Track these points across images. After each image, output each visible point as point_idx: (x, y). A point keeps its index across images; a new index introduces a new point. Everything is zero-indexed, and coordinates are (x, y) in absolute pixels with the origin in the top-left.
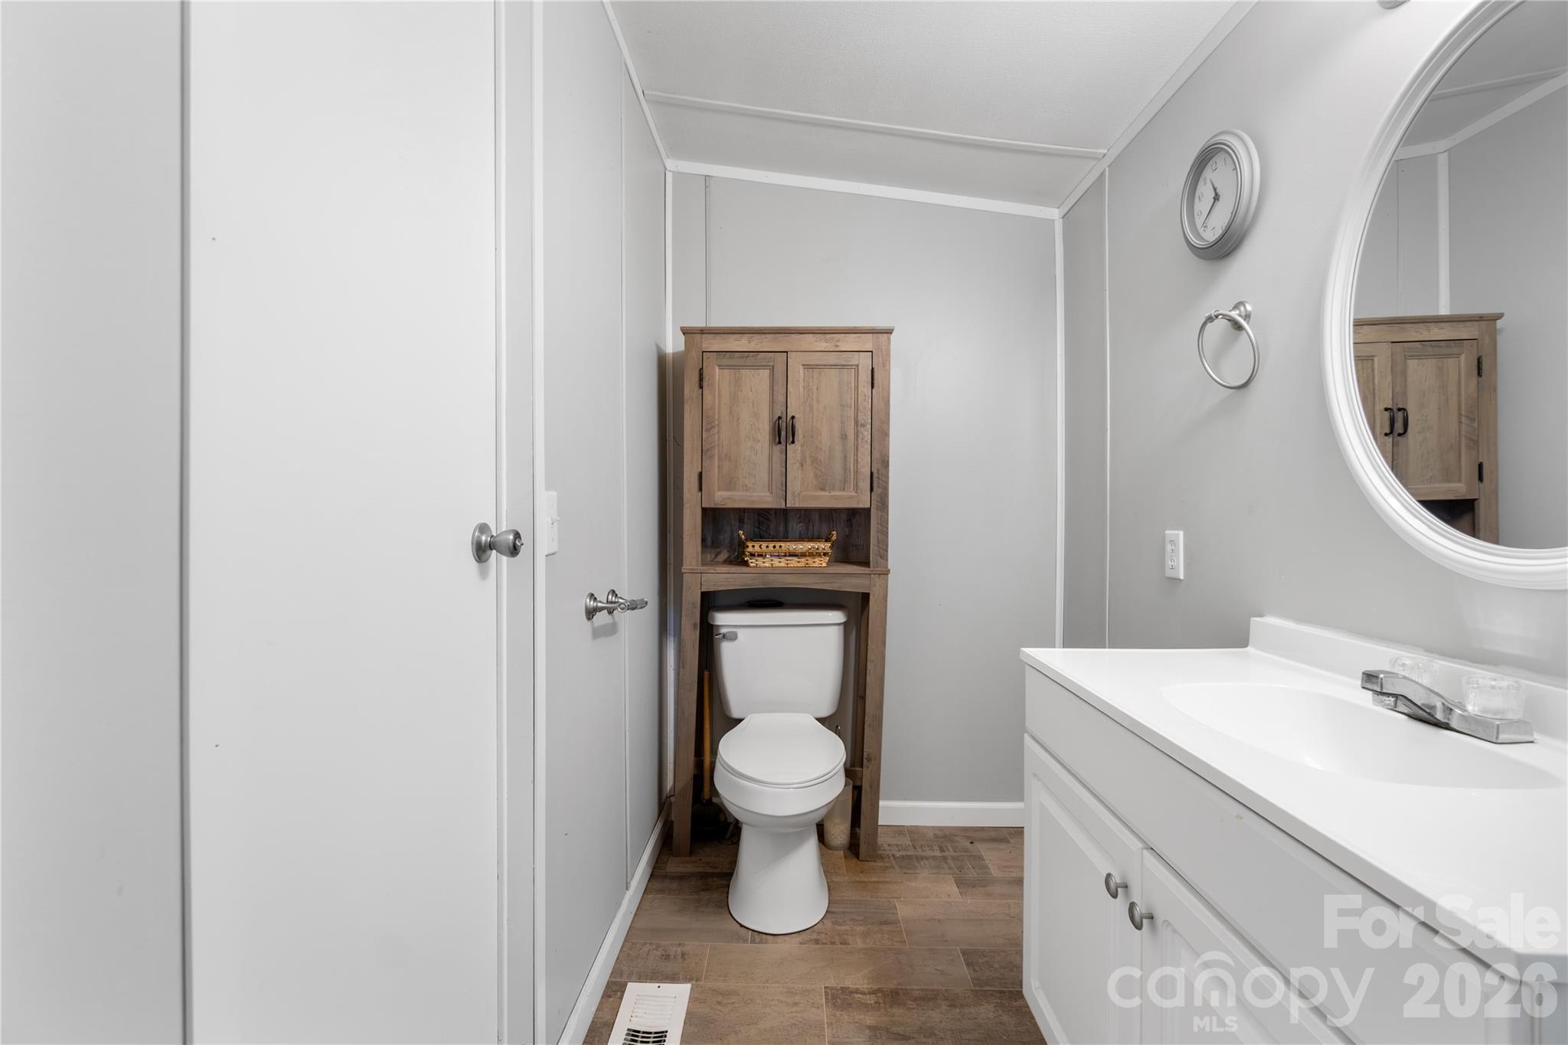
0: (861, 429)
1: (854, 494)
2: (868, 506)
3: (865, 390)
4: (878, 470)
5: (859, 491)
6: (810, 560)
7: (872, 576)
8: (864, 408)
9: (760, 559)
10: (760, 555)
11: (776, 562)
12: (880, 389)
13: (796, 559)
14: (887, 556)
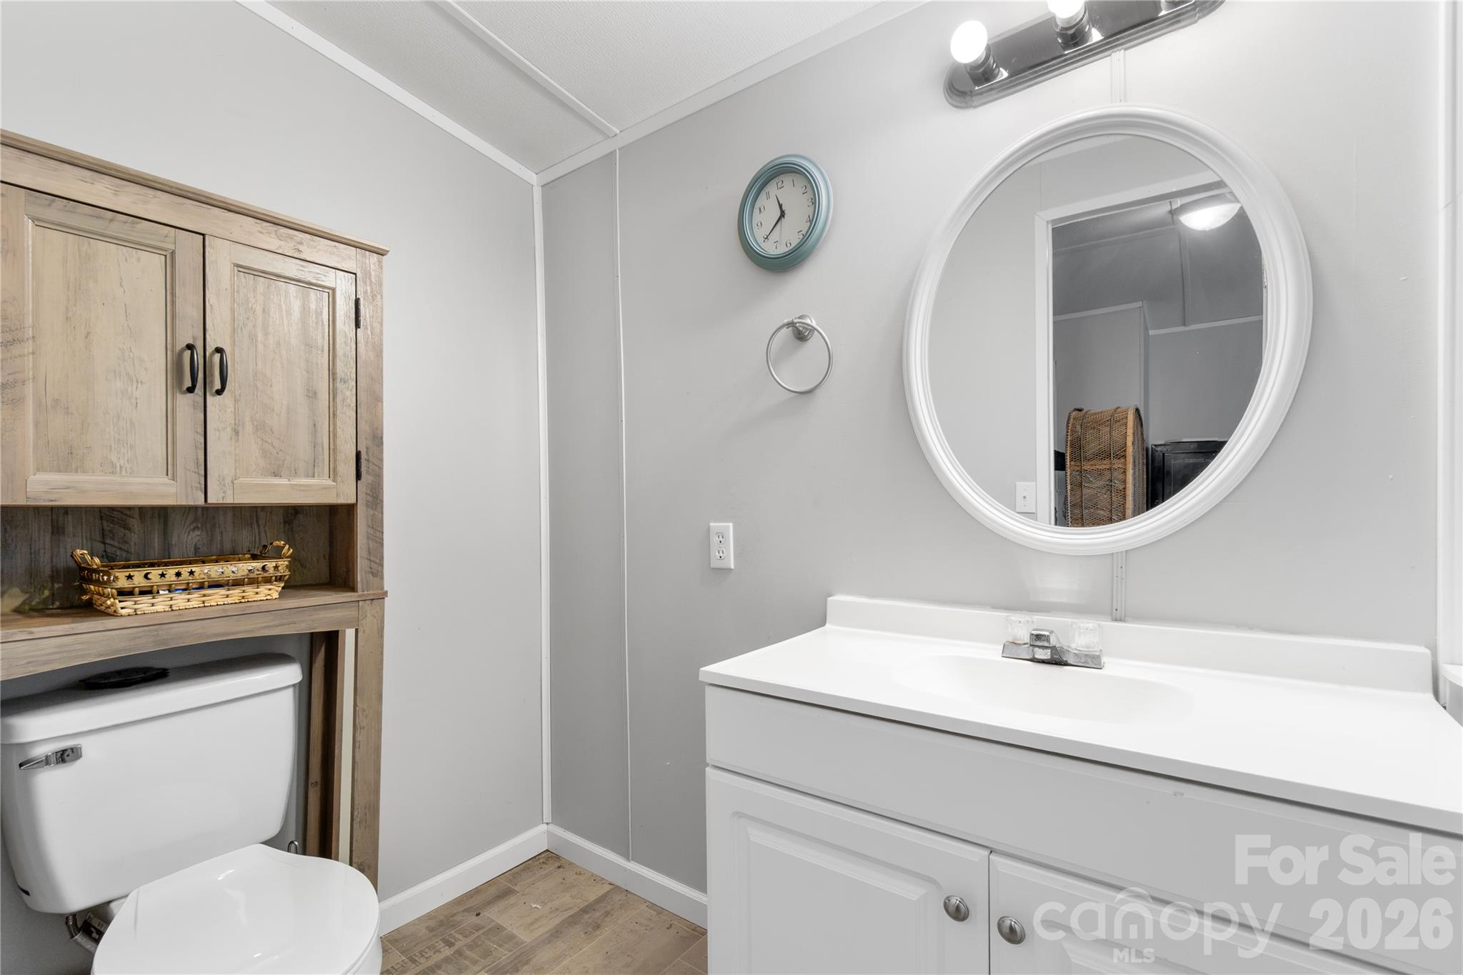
0: (339, 385)
1: (330, 482)
2: (353, 501)
3: (346, 329)
4: (367, 448)
5: (339, 479)
6: (250, 591)
7: (360, 602)
8: (345, 355)
9: (146, 599)
10: (144, 592)
11: (180, 600)
12: (369, 332)
13: (222, 591)
14: (382, 572)
